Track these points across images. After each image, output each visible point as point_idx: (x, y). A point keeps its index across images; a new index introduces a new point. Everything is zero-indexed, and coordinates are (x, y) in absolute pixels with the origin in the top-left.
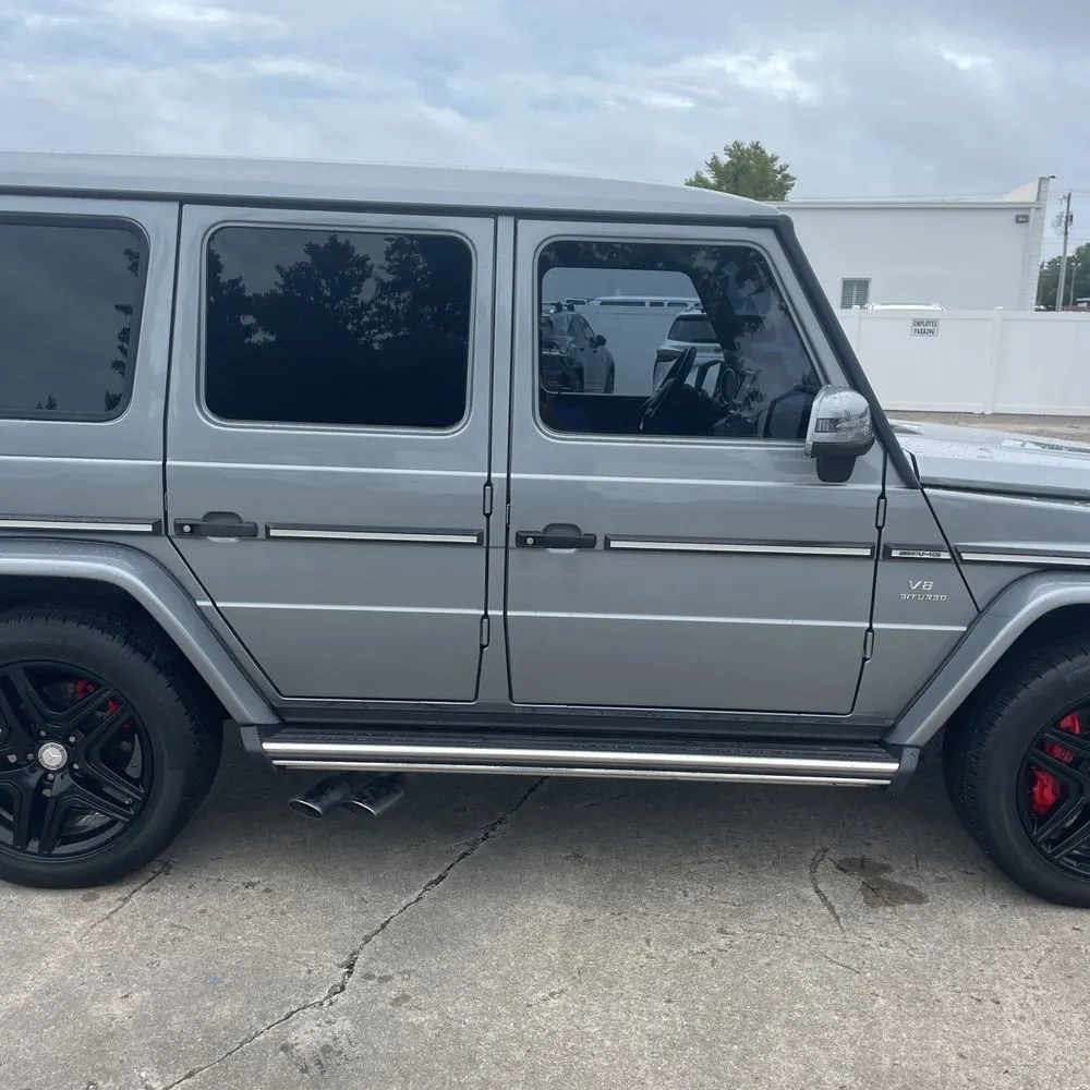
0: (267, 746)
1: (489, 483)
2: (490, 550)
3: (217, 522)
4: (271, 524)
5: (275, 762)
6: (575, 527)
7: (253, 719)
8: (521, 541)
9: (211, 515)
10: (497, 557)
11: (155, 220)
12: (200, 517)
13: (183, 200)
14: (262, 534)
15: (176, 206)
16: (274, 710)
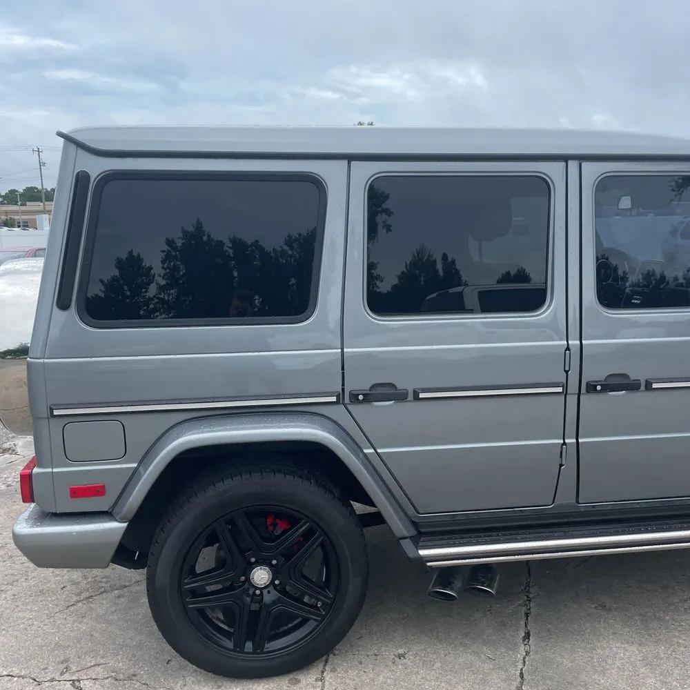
0: (422, 552)
1: (568, 349)
2: (567, 396)
3: (379, 390)
4: (418, 389)
5: (429, 564)
6: (625, 376)
7: (406, 533)
8: (591, 388)
9: (374, 386)
10: (572, 400)
11: (331, 173)
12: (368, 388)
13: (351, 158)
14: (411, 397)
15: (346, 162)
16: (414, 524)
